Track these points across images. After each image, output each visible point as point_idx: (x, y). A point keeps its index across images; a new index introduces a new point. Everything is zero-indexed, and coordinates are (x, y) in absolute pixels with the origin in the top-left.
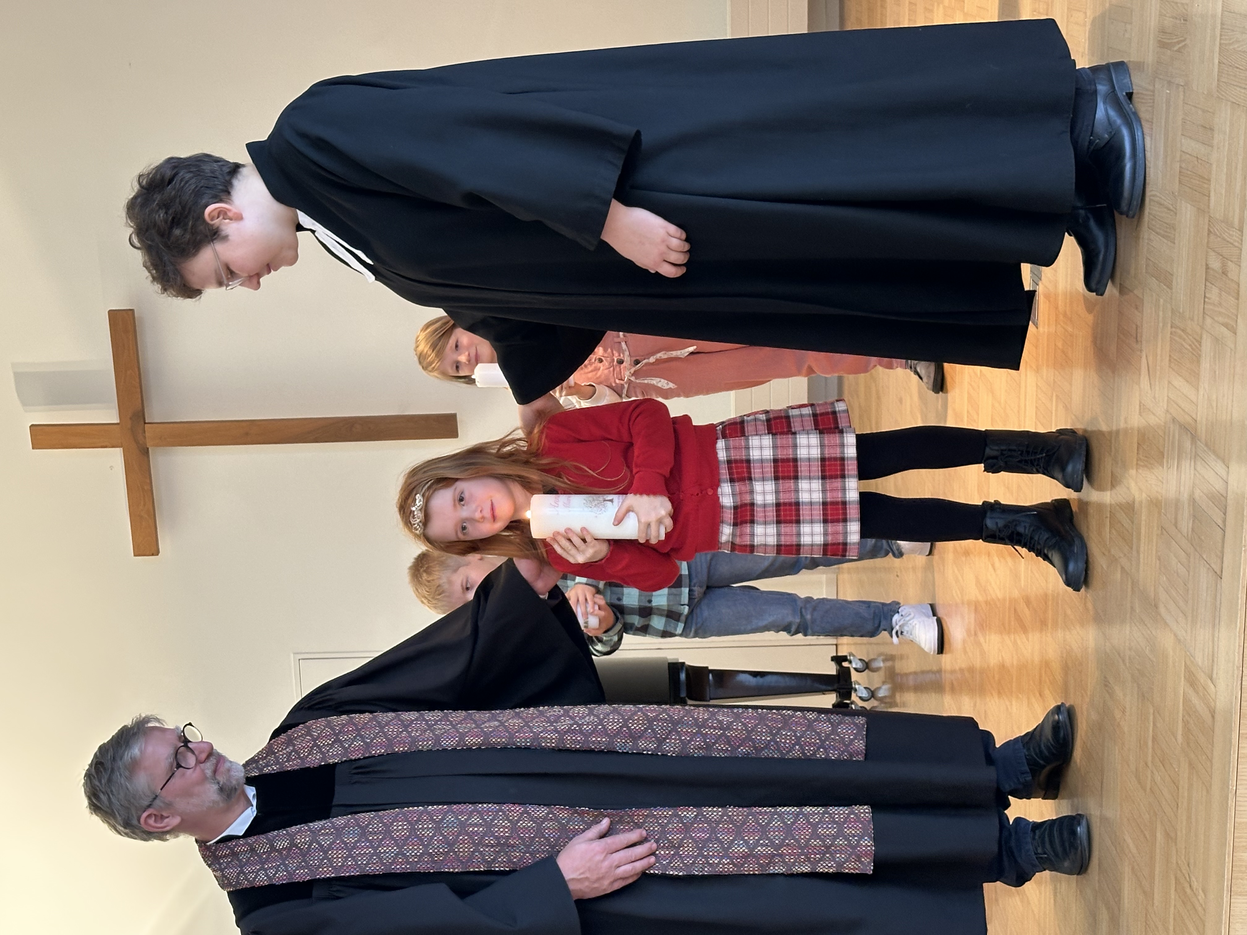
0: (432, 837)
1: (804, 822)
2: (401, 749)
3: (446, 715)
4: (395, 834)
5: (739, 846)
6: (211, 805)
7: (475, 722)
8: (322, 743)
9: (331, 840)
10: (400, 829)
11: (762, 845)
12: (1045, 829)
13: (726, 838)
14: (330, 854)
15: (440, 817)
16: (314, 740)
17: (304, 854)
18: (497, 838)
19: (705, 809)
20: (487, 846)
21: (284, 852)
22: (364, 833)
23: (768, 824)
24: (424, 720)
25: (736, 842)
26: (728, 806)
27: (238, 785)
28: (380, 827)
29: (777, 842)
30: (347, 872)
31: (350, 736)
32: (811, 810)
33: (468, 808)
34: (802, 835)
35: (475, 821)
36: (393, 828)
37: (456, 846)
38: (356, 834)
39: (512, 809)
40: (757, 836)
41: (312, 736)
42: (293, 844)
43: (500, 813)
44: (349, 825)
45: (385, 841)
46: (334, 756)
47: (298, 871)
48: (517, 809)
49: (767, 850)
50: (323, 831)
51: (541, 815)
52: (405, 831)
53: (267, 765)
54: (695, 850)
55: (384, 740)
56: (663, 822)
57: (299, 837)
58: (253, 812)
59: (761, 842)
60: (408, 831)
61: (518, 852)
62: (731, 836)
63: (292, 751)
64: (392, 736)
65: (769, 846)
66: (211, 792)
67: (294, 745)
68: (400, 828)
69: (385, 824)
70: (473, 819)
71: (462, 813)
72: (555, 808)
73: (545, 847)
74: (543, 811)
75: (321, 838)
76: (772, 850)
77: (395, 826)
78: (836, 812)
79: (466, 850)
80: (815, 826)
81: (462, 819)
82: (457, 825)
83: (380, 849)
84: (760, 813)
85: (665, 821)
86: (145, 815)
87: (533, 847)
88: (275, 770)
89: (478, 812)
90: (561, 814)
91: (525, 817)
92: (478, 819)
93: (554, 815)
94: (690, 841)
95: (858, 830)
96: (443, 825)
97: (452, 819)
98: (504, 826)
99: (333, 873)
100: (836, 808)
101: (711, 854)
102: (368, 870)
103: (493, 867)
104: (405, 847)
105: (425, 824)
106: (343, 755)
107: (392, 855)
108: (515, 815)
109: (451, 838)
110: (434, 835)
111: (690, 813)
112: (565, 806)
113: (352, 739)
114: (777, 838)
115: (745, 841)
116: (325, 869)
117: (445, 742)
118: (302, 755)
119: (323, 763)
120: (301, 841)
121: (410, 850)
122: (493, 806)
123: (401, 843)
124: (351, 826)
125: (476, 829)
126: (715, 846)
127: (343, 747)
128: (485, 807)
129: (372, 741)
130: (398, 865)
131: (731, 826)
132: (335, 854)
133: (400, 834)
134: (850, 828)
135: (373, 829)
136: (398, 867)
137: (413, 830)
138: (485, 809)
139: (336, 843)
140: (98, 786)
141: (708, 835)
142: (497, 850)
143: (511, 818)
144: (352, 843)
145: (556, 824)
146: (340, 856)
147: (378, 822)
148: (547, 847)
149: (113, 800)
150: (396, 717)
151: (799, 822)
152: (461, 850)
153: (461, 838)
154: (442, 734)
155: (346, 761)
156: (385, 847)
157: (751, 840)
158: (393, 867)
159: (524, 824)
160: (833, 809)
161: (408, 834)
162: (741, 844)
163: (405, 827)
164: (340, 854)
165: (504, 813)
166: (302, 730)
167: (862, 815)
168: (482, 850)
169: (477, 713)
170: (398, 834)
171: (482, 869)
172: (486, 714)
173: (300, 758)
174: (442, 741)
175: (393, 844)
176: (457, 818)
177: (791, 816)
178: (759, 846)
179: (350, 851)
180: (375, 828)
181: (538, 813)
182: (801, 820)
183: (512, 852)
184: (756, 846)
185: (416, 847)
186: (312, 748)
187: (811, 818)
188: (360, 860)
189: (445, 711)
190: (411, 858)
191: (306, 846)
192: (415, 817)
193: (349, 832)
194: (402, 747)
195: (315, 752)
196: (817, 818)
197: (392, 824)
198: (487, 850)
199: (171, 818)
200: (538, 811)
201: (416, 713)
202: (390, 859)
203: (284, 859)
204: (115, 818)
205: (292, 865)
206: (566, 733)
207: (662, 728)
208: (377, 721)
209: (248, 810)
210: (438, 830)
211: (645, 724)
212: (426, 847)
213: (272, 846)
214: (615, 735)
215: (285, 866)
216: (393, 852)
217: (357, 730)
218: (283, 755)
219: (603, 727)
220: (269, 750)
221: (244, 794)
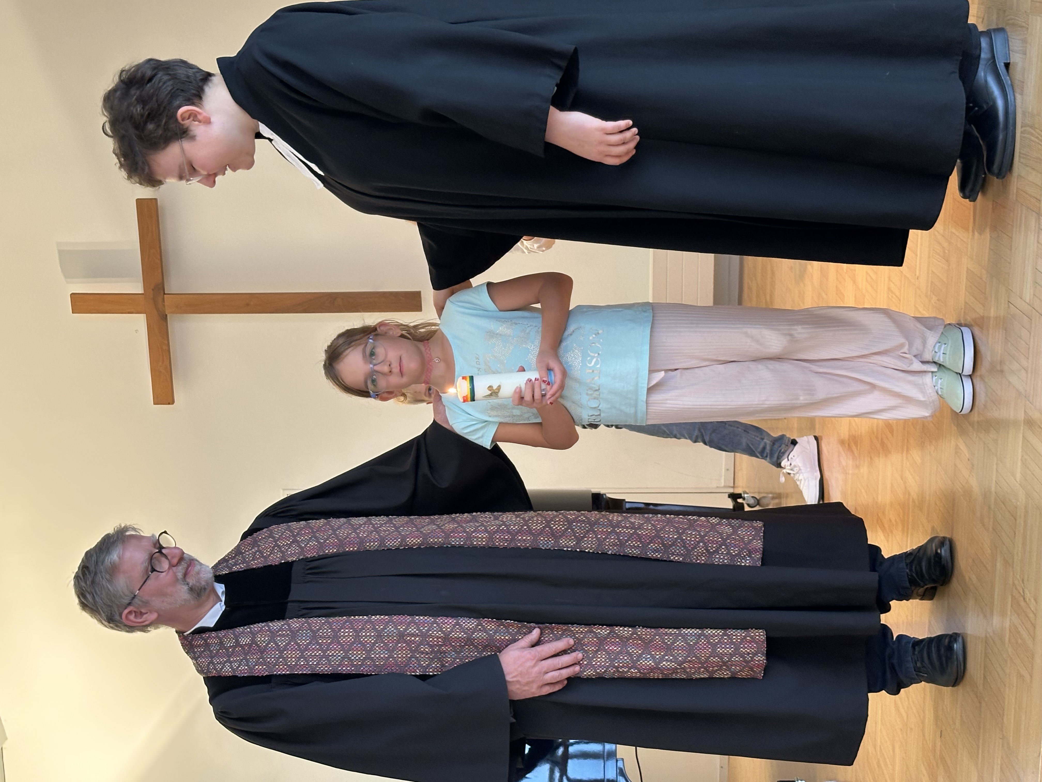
0: (374, 644)
1: (705, 643)
2: (351, 549)
3: (391, 520)
4: (342, 639)
5: (646, 660)
6: (183, 603)
7: (416, 526)
8: (281, 543)
9: (287, 642)
10: (346, 636)
12: (924, 646)
13: (635, 651)
14: (285, 654)
15: (382, 627)
16: (276, 541)
17: (262, 651)
18: (431, 646)
19: (617, 629)
20: (422, 653)
21: (246, 648)
22: (314, 637)
24: (371, 524)
25: (644, 656)
26: (637, 627)
27: (207, 584)
28: (329, 632)
29: (680, 659)
30: (301, 670)
31: (306, 537)
32: (712, 632)
33: (406, 619)
34: (703, 654)
35: (412, 632)
36: (340, 634)
37: (395, 652)
38: (308, 636)
39: (446, 621)
40: (662, 652)
41: (273, 537)
42: (253, 641)
43: (435, 625)
44: (303, 628)
45: (333, 645)
46: (293, 554)
47: (257, 667)
48: (450, 621)
49: (671, 665)
50: (280, 632)
51: (471, 627)
52: (351, 638)
53: (235, 564)
54: (607, 660)
55: (336, 540)
56: (579, 636)
57: (260, 636)
58: (221, 607)
59: (667, 657)
60: (353, 638)
61: (449, 658)
62: (640, 650)
63: (257, 551)
64: (342, 537)
65: (673, 662)
66: (182, 592)
67: (259, 546)
68: (346, 634)
69: (333, 630)
70: (410, 630)
71: (401, 623)
72: (484, 621)
73: (474, 653)
74: (473, 623)
75: (279, 638)
76: (676, 665)
77: (342, 632)
78: (734, 634)
79: (404, 656)
80: (714, 646)
81: (401, 629)
82: (397, 634)
83: (328, 652)
85: (582, 636)
86: (126, 611)
87: (462, 654)
88: (242, 568)
89: (416, 623)
90: (489, 625)
91: (457, 628)
92: (415, 630)
93: (483, 626)
94: (604, 653)
95: (753, 649)
96: (384, 634)
97: (392, 629)
98: (437, 636)
99: (288, 670)
100: (734, 631)
101: (621, 665)
102: (318, 670)
103: (427, 672)
104: (350, 652)
105: (368, 632)
106: (300, 553)
107: (339, 658)
108: (448, 627)
109: (391, 645)
110: (376, 642)
111: (603, 631)
112: (492, 619)
113: (307, 540)
114: (680, 655)
115: (652, 655)
116: (281, 667)
117: (389, 543)
118: (265, 555)
119: (283, 561)
120: (261, 639)
121: (355, 654)
122: (428, 618)
123: (347, 648)
124: (305, 630)
125: (413, 638)
126: (626, 658)
127: (300, 547)
128: (422, 619)
129: (325, 541)
130: (344, 666)
131: (640, 642)
132: (290, 654)
133: (346, 640)
134: (746, 648)
135: (323, 634)
136: (344, 669)
137: (357, 637)
138: (422, 621)
139: (290, 644)
140: (84, 587)
141: (619, 649)
142: (431, 657)
143: (444, 629)
144: (305, 645)
145: (484, 634)
146: (294, 656)
147: (328, 627)
148: (476, 653)
149: (97, 599)
150: (347, 522)
151: (700, 643)
152: (400, 656)
153: (400, 645)
154: (387, 536)
155: (302, 559)
156: (333, 650)
157: (658, 655)
158: (340, 669)
159: (455, 636)
160: (732, 631)
161: (353, 640)
162: (649, 658)
163: (351, 634)
164: (294, 654)
165: (438, 625)
166: (265, 532)
167: (757, 637)
168: (418, 656)
169: (417, 518)
170: (344, 640)
171: (418, 674)
172: (426, 519)
173: (263, 557)
174: (387, 542)
175: (339, 648)
176: (396, 629)
177: (693, 638)
178: (664, 661)
179: (302, 652)
180: (325, 632)
181: (469, 625)
182: (703, 641)
183: (444, 658)
184: (661, 662)
185: (359, 652)
186: (273, 548)
187: (712, 639)
188: (311, 661)
189: (390, 517)
190: (355, 661)
191: (264, 644)
192: (360, 625)
193: (302, 635)
194: (351, 547)
195: (276, 551)
196: (716, 639)
197: (339, 630)
198: (422, 656)
199: (149, 613)
200: (469, 623)
201: (365, 518)
202: (337, 661)
203: (246, 654)
204: (100, 614)
205: (252, 661)
206: (495, 532)
207: (580, 528)
208: (330, 525)
209: (218, 605)
210: (379, 636)
211: (566, 525)
212: (368, 652)
213: (237, 641)
214: (539, 535)
215: (247, 661)
216: (339, 656)
217: (313, 532)
218: (249, 555)
219: (528, 527)
220: (237, 551)
221: (214, 591)
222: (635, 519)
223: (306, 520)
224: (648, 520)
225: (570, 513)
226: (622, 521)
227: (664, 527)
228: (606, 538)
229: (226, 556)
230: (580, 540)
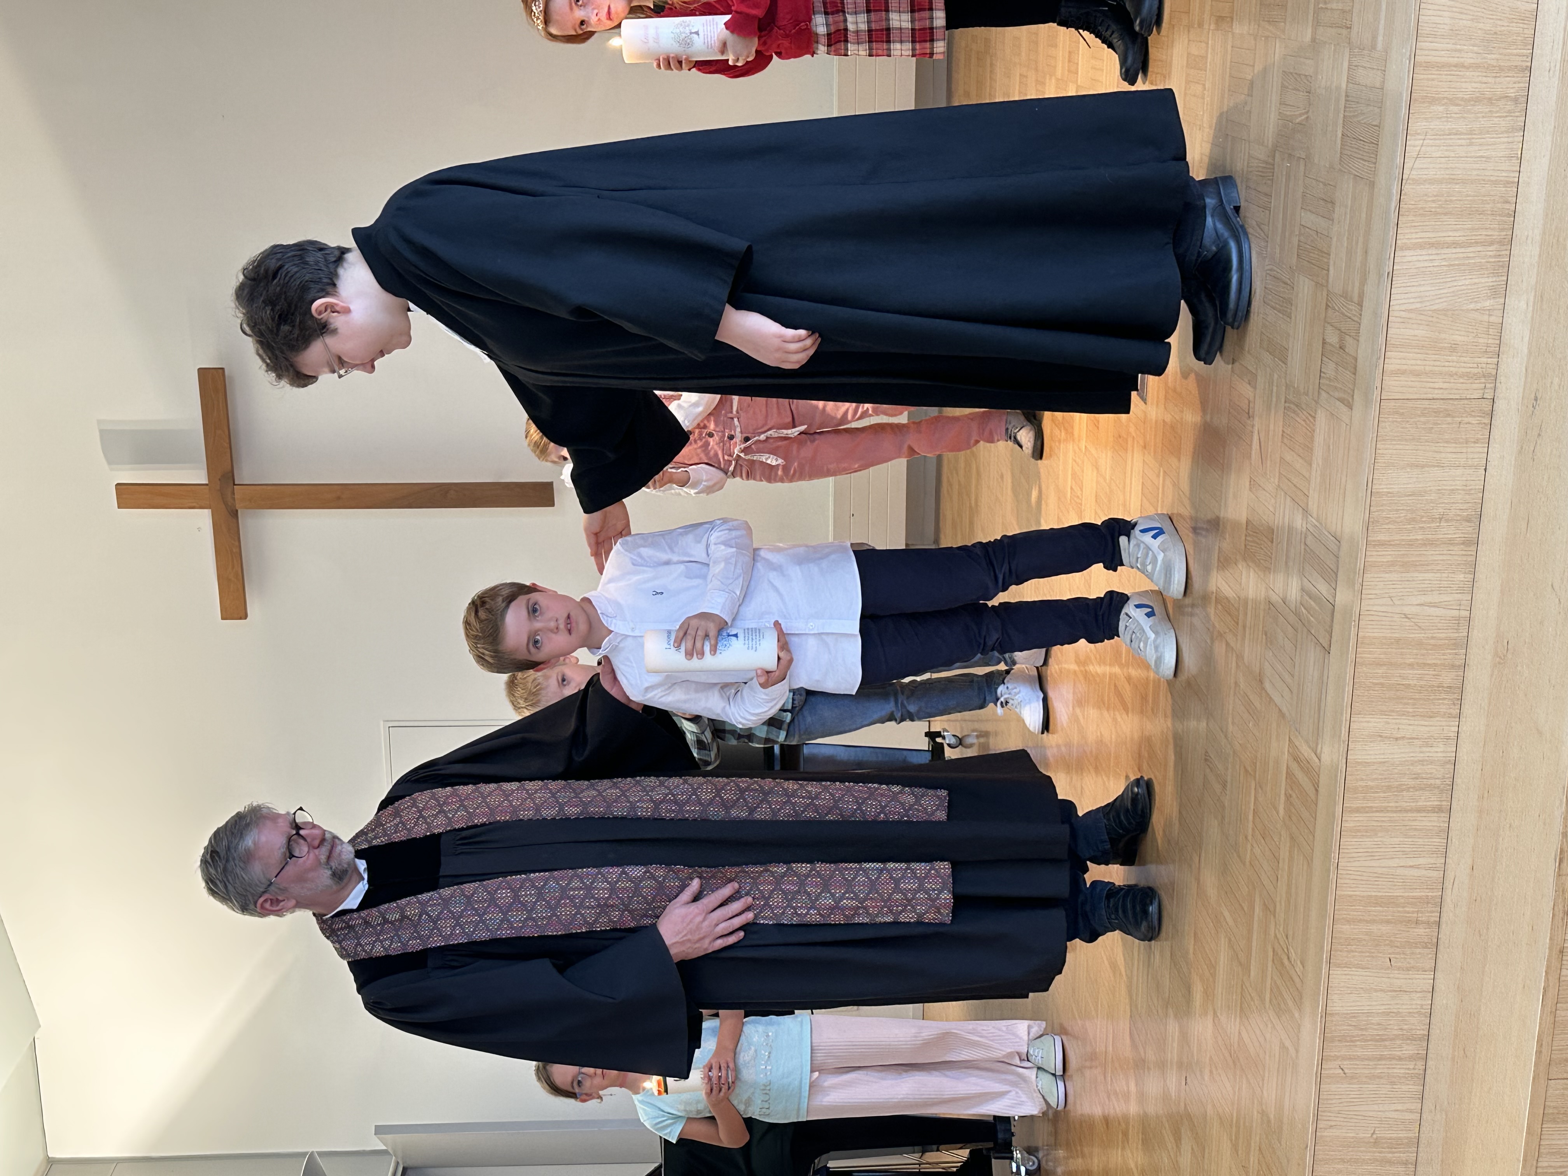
0: (535, 903)
1: (887, 877)
2: (504, 818)
4: (500, 901)
5: (825, 899)
6: (325, 888)
8: (427, 814)
9: (439, 911)
10: (504, 897)
11: (848, 898)
13: (814, 891)
14: (439, 924)
17: (415, 925)
18: (597, 899)
19: (794, 865)
20: (588, 908)
21: (397, 924)
22: (469, 902)
23: (854, 879)
24: (525, 789)
25: (824, 894)
26: (816, 862)
28: (485, 896)
29: (862, 895)
30: (456, 940)
31: (454, 807)
32: (894, 866)
33: (568, 873)
34: (886, 889)
35: (576, 885)
36: (497, 896)
37: (558, 910)
38: (462, 903)
39: (611, 871)
40: (843, 890)
41: (417, 807)
42: (404, 916)
43: (600, 877)
45: (490, 908)
46: (439, 826)
47: (411, 942)
49: (852, 902)
50: (431, 902)
51: (638, 875)
52: (509, 898)
53: (376, 838)
54: (785, 901)
55: (487, 810)
56: (754, 877)
57: (409, 909)
58: (365, 887)
59: (847, 895)
60: (511, 898)
61: (617, 912)
62: (819, 890)
63: (399, 823)
64: (494, 806)
65: (854, 900)
66: (324, 877)
67: (401, 816)
68: (504, 895)
69: (489, 893)
70: (574, 884)
71: (562, 878)
72: (652, 867)
74: (640, 871)
75: (430, 909)
76: (857, 903)
77: (499, 894)
78: (918, 868)
79: (568, 913)
80: (897, 881)
81: (564, 884)
82: (559, 890)
83: (486, 916)
84: (846, 869)
85: (757, 876)
86: (261, 900)
87: (631, 906)
89: (578, 876)
90: (657, 872)
91: (624, 877)
92: (578, 883)
93: (651, 874)
95: (938, 884)
96: (545, 891)
97: (554, 885)
99: (442, 942)
100: (918, 864)
101: (799, 905)
102: (475, 937)
103: (594, 928)
104: (510, 914)
105: (528, 891)
106: (447, 825)
107: (497, 921)
108: (614, 876)
109: (553, 902)
110: (537, 901)
111: (780, 869)
112: (661, 865)
113: (455, 810)
114: (861, 892)
115: (832, 894)
116: (436, 939)
117: (545, 812)
118: (409, 827)
119: (428, 834)
120: (410, 912)
121: (515, 915)
122: (592, 869)
123: (506, 910)
124: (458, 896)
125: (577, 892)
126: (805, 900)
128: (585, 872)
129: (474, 811)
130: (503, 930)
131: (819, 879)
132: (443, 924)
133: (504, 901)
134: (931, 882)
136: (504, 932)
137: (516, 897)
139: (444, 913)
141: (798, 890)
142: (598, 911)
143: (610, 880)
144: (459, 912)
145: (654, 882)
146: (448, 925)
147: (482, 891)
148: (645, 905)
150: (497, 787)
151: (883, 877)
152: (563, 914)
153: (562, 902)
154: (542, 803)
155: (450, 830)
156: (490, 914)
157: (838, 893)
158: (499, 933)
159: (622, 885)
160: (915, 864)
161: (511, 900)
162: (828, 897)
163: (509, 894)
164: (448, 923)
166: (408, 802)
167: (942, 870)
168: (583, 911)
169: (576, 782)
170: (502, 901)
171: (584, 930)
172: (585, 784)
173: (406, 829)
174: (543, 811)
175: (497, 911)
176: (558, 884)
177: (875, 871)
178: (845, 899)
179: (457, 919)
180: (480, 896)
181: (636, 873)
182: (885, 875)
183: (612, 912)
184: (841, 899)
185: (519, 913)
186: (418, 819)
187: (894, 873)
188: (467, 928)
190: (515, 924)
191: (417, 917)
192: (518, 884)
196: (899, 873)
197: (496, 891)
198: (588, 912)
199: (286, 901)
200: (636, 871)
202: (496, 925)
203: (397, 931)
204: (232, 902)
205: (405, 936)
206: (661, 802)
207: (753, 798)
208: (480, 792)
209: (360, 885)
210: (540, 896)
211: (737, 794)
212: (530, 912)
213: (384, 918)
214: (709, 805)
215: (399, 936)
216: (498, 919)
217: (461, 801)
218: (390, 827)
219: (697, 796)
220: (377, 822)
221: (356, 869)
222: (812, 787)
223: (452, 785)
224: (826, 789)
225: (742, 781)
226: (799, 789)
227: (843, 796)
228: (781, 808)
229: (365, 828)
230: (753, 812)
